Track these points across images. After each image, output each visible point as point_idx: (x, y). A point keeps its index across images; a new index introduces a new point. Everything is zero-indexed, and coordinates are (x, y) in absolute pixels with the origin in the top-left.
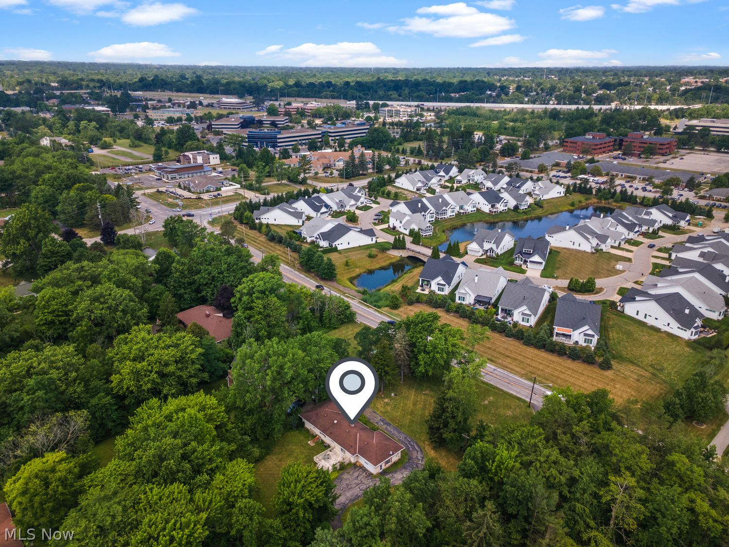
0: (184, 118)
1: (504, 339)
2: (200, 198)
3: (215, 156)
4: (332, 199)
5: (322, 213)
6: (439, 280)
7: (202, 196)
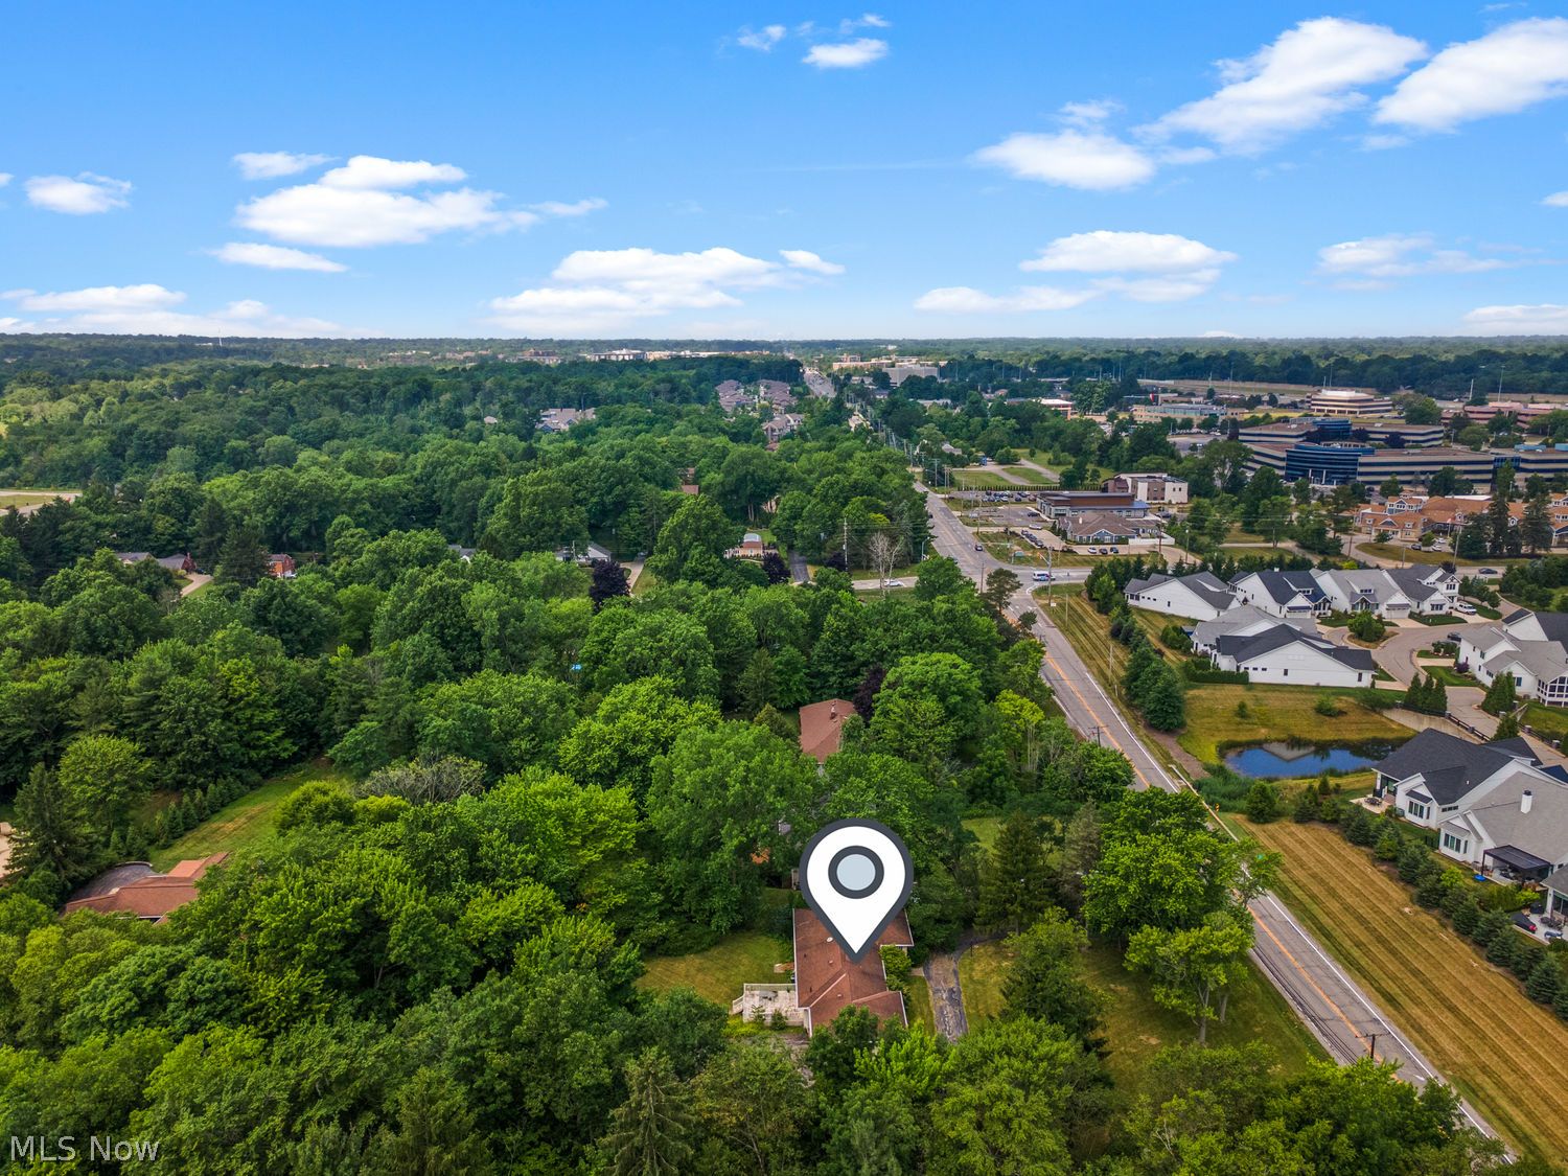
0: (1196, 422)
1: (1477, 963)
2: (1070, 551)
3: (1178, 485)
4: (1343, 584)
5: (1291, 609)
6: (1417, 782)
7: (1075, 548)
